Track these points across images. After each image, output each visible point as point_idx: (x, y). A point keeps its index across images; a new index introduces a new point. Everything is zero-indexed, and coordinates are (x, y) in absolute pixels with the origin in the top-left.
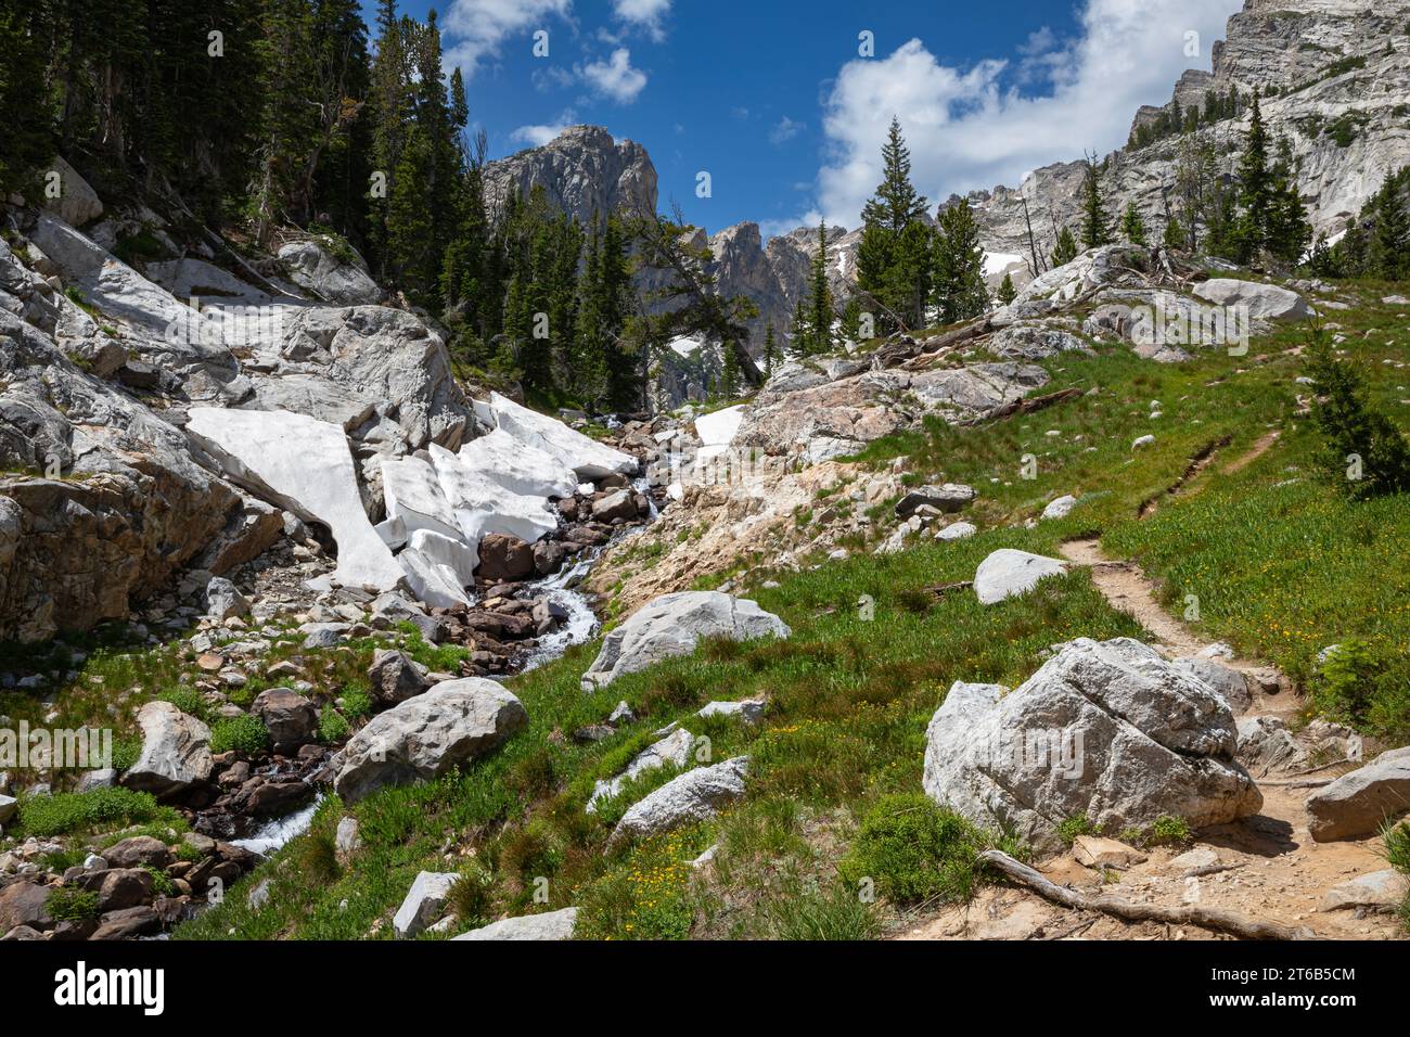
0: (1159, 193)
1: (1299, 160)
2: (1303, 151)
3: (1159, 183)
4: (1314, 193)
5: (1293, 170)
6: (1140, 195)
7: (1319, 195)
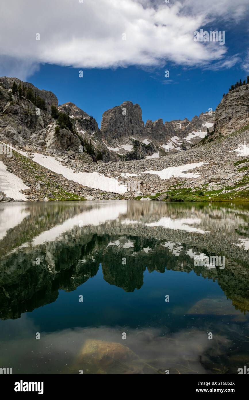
0: (236, 100)
3: (236, 97)
6: (231, 101)
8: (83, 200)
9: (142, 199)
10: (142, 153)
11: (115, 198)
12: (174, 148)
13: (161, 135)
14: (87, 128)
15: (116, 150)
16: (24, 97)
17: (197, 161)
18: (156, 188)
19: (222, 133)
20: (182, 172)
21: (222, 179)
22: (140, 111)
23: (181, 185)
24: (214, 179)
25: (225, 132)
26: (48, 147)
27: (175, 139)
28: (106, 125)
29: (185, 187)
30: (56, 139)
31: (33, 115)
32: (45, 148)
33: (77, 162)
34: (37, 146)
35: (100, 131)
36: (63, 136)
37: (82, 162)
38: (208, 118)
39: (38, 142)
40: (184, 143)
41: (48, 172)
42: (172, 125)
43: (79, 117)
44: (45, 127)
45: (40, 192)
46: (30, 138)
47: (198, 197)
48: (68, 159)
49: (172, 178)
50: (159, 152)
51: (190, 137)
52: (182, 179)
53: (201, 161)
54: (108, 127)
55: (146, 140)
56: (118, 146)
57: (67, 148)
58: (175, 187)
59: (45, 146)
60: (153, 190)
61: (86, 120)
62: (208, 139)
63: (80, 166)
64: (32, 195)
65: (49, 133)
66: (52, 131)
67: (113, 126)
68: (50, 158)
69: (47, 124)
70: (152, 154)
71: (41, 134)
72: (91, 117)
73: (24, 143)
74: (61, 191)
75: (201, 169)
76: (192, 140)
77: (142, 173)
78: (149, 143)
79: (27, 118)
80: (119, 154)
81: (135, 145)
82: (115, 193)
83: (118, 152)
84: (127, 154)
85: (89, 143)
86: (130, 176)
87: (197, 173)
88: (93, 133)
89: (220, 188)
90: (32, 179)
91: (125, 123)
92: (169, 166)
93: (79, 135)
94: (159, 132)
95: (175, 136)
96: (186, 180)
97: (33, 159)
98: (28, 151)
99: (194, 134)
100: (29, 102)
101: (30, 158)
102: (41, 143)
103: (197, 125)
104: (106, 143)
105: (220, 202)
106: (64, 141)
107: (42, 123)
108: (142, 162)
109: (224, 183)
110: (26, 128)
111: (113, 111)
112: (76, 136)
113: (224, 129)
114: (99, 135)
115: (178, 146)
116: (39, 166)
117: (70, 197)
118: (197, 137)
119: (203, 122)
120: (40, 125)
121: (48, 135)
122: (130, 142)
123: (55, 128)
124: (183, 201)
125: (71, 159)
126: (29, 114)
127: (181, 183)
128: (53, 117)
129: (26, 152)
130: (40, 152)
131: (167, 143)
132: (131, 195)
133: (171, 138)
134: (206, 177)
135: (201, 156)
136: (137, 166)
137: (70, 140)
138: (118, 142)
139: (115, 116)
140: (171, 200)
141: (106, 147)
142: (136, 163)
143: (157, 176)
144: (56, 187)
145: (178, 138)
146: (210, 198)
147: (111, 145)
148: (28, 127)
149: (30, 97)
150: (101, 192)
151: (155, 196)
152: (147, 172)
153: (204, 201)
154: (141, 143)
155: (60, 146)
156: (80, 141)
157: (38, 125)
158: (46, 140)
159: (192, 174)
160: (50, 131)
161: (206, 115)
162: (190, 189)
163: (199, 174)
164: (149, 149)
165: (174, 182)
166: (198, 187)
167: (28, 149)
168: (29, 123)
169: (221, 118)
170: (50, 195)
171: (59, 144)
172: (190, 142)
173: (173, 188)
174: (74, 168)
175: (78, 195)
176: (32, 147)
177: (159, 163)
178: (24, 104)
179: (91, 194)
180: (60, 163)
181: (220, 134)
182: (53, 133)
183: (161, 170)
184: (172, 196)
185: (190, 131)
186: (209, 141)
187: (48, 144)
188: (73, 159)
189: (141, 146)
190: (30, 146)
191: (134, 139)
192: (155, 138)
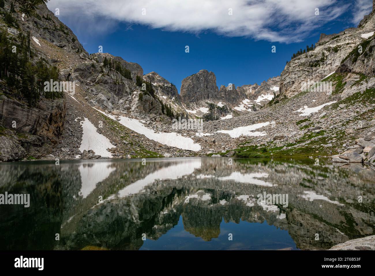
0: (297, 66)
1: (327, 56)
2: (327, 55)
3: (298, 64)
4: (330, 62)
5: (325, 59)
6: (294, 67)
7: (331, 63)
8: (161, 157)
9: (213, 156)
10: (217, 114)
11: (190, 155)
12: (246, 109)
13: (233, 98)
14: (168, 94)
15: (194, 112)
16: (113, 69)
17: (264, 121)
18: (227, 146)
19: (287, 95)
20: (250, 131)
21: (285, 137)
22: (215, 78)
23: (249, 143)
24: (278, 137)
25: (289, 95)
26: (133, 111)
27: (246, 101)
28: (185, 90)
29: (253, 145)
30: (140, 104)
31: (120, 84)
32: (131, 112)
33: (158, 124)
34: (123, 111)
35: (179, 96)
36: (146, 101)
37: (162, 123)
38: (275, 83)
39: (124, 107)
40: (254, 105)
41: (132, 133)
42: (244, 89)
43: (161, 84)
44: (130, 94)
45: (124, 151)
46: (118, 104)
47: (262, 153)
48: (150, 121)
49: (242, 137)
50: (232, 113)
51: (259, 100)
52: (250, 138)
53: (267, 121)
54: (187, 92)
55: (220, 103)
56: (195, 109)
57: (149, 112)
58: (244, 145)
59: (131, 110)
60: (224, 148)
61: (167, 86)
62: (274, 101)
63: (160, 127)
64: (117, 153)
65: (134, 99)
66: (136, 97)
67: (191, 92)
68: (134, 120)
69: (133, 91)
70: (226, 115)
71: (127, 100)
72: (171, 84)
73: (113, 108)
74: (142, 149)
75: (267, 128)
76: (261, 102)
77: (215, 132)
78: (223, 105)
79: (115, 87)
80: (196, 116)
81: (211, 108)
82: (190, 151)
83: (195, 114)
84: (203, 116)
85: (169, 106)
86: (204, 136)
87: (264, 132)
88: (174, 98)
89: (282, 145)
90: (118, 139)
91: (201, 88)
92: (239, 126)
93: (160, 100)
94: (232, 95)
95: (246, 99)
96: (254, 138)
97: (119, 122)
98: (116, 115)
99: (263, 97)
100: (118, 73)
101: (117, 121)
102: (127, 107)
103: (266, 88)
104: (185, 106)
105: (280, 157)
106: (147, 105)
107: (128, 90)
108: (215, 123)
109: (287, 140)
110: (114, 95)
111: (191, 78)
112: (157, 101)
113: (288, 92)
114: (178, 100)
115: (249, 108)
116: (124, 128)
117: (149, 155)
118: (266, 99)
119: (270, 86)
120: (127, 92)
121: (133, 101)
122: (207, 105)
123: (139, 95)
124: (248, 157)
125: (152, 121)
126: (117, 83)
127: (249, 141)
128: (137, 85)
129: (114, 116)
130: (126, 115)
131: (239, 105)
132: (205, 152)
133: (243, 101)
134: (271, 135)
135: (267, 117)
136: (211, 126)
137: (152, 105)
138: (195, 105)
139: (193, 83)
140: (238, 156)
141: (185, 110)
142: (210, 124)
143: (228, 135)
144: (139, 146)
145: (249, 101)
146: (272, 154)
147: (189, 108)
148: (116, 95)
149: (118, 69)
150: (178, 150)
151: (225, 153)
152: (219, 132)
153: (266, 157)
154: (216, 105)
155: (143, 110)
156: (161, 105)
157: (125, 92)
158: (131, 105)
159: (259, 132)
160: (135, 98)
161: (273, 80)
162: (257, 146)
163: (265, 132)
164: (223, 111)
165: (243, 140)
166: (264, 145)
167: (115, 113)
168: (117, 90)
169: (285, 82)
170: (133, 153)
171: (142, 108)
172: (260, 104)
173: (242, 146)
174: (155, 129)
175: (157, 153)
176: (119, 111)
177: (230, 124)
178: (114, 75)
179: (168, 152)
180: (143, 125)
181: (285, 96)
182: (137, 99)
183: (231, 130)
184: (239, 152)
185: (259, 94)
186: (275, 103)
187: (133, 109)
188: (154, 121)
189: (216, 109)
190: (118, 110)
191: (210, 102)
192: (229, 101)
